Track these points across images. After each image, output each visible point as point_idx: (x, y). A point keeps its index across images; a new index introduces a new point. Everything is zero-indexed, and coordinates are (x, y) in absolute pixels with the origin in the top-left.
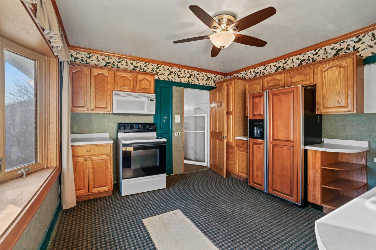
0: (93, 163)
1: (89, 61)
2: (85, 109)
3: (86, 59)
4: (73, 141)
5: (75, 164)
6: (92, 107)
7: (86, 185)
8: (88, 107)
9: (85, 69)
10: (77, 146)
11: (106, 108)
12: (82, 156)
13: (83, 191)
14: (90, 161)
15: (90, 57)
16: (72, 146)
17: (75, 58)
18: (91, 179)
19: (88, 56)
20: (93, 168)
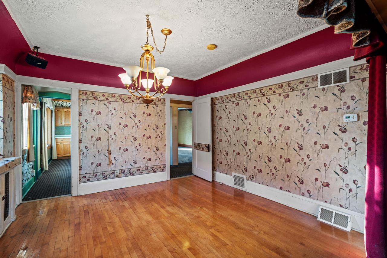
0: (64, 145)
1: (63, 104)
2: (61, 125)
3: (61, 104)
4: (56, 137)
5: (57, 145)
6: (64, 124)
7: (61, 153)
8: (62, 124)
9: (61, 110)
10: (58, 139)
11: (70, 124)
12: (59, 142)
13: (60, 155)
14: (63, 145)
15: (63, 103)
16: (56, 139)
17: (57, 104)
18: (63, 151)
19: (62, 102)
20: (64, 147)
